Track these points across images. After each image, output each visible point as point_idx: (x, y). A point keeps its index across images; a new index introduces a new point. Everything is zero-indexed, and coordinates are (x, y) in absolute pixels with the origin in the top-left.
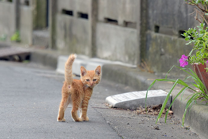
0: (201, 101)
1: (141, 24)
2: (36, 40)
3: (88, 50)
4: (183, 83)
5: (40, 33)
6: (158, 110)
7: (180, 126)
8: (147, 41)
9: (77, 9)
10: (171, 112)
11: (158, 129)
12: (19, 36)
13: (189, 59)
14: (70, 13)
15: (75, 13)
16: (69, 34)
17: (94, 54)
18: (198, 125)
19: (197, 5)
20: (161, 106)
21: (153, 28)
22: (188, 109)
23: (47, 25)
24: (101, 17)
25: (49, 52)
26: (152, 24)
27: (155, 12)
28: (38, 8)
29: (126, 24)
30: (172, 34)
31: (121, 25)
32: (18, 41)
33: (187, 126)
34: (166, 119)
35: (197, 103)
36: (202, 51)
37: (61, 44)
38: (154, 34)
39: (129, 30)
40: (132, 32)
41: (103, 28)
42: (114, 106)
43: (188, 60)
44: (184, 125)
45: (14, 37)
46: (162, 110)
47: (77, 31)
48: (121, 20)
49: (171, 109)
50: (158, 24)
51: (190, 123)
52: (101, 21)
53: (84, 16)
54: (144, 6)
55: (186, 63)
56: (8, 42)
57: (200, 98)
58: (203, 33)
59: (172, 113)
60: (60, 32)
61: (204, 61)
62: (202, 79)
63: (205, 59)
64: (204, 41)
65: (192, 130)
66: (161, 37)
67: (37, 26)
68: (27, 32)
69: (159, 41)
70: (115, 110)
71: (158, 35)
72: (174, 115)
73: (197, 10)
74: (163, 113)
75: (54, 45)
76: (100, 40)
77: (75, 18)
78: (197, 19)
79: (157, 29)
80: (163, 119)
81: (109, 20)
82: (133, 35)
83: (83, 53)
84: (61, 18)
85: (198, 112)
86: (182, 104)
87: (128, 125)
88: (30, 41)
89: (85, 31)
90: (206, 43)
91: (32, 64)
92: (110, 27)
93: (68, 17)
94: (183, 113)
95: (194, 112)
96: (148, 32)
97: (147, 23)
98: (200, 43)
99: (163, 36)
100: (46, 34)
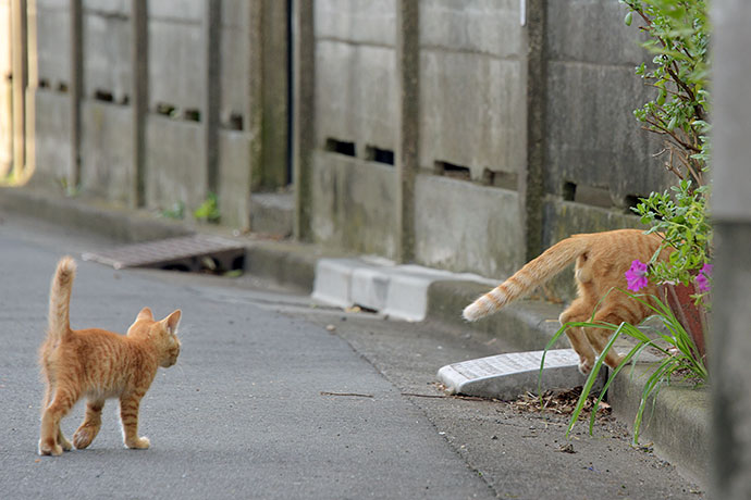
0: (682, 378)
1: (529, 178)
2: (258, 219)
3: (392, 244)
4: (634, 333)
5: (270, 200)
6: (573, 402)
7: (628, 443)
8: (544, 221)
9: (364, 138)
10: (606, 406)
11: (572, 452)
12: (215, 206)
13: (649, 271)
14: (346, 148)
15: (360, 149)
17: (408, 255)
18: (675, 440)
19: (673, 134)
20: (579, 390)
21: (560, 189)
22: (650, 399)
23: (289, 180)
24: (427, 159)
25: (294, 249)
26: (558, 177)
27: (565, 147)
28: (265, 135)
29: (491, 177)
30: (610, 205)
31: (476, 181)
32: (214, 220)
33: (647, 444)
34: (592, 425)
35: (672, 385)
36: (683, 252)
37: (323, 228)
38: (562, 205)
39: (498, 192)
40: (507, 198)
41: (431, 188)
42: (458, 391)
43: (647, 274)
44: (640, 440)
45: (203, 210)
46: (583, 401)
47: (365, 195)
48: (477, 169)
49: (605, 400)
50: (572, 179)
51: (655, 436)
52: (426, 170)
53: (384, 156)
54: (537, 131)
55: (643, 282)
56: (188, 223)
57: (680, 371)
58: (688, 204)
59: (609, 410)
60: (321, 198)
61: (688, 275)
62: (685, 322)
63: (692, 272)
64: (690, 226)
65: (660, 454)
66: (579, 212)
67: (263, 183)
68: (237, 196)
69: (575, 221)
70: (461, 402)
71: (572, 205)
72: (614, 415)
73: (671, 146)
74: (586, 410)
75: (305, 233)
76: (425, 219)
77: (360, 161)
78: (671, 169)
79: (570, 190)
80: (585, 426)
81: (447, 168)
82: (509, 205)
83: (381, 253)
84: (324, 161)
85: (675, 408)
86: (634, 385)
87: (495, 441)
88: (244, 222)
89: (385, 195)
90: (693, 230)
91: (249, 280)
92: (450, 183)
93: (341, 158)
94: (635, 409)
95: (664, 406)
96: (549, 197)
97: (546, 176)
98: (680, 230)
99: (587, 208)
100: (284, 202)
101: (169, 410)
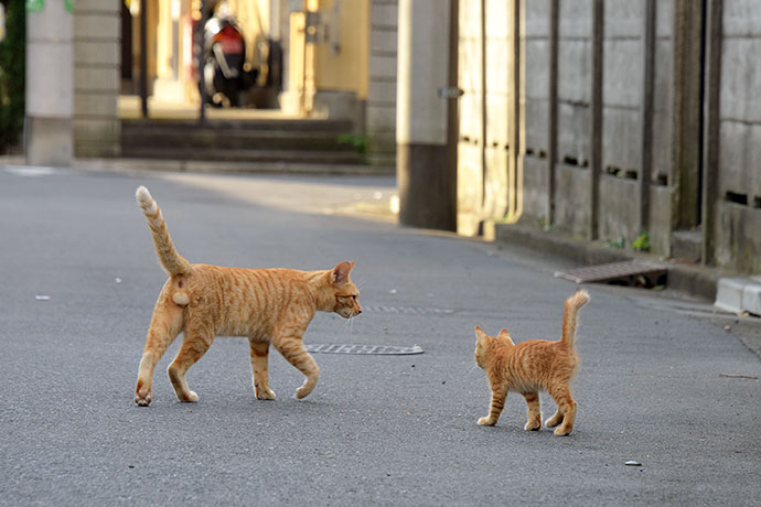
2: (678, 248)
5: (685, 236)
9: (753, 192)
12: (647, 239)
14: (741, 199)
15: (751, 200)
16: (738, 238)
23: (699, 222)
25: (702, 270)
28: (682, 189)
32: (646, 250)
37: (723, 256)
45: (638, 243)
47: (753, 233)
56: (628, 252)
60: (722, 235)
67: (680, 223)
68: (662, 233)
75: (710, 260)
77: (750, 208)
84: (724, 208)
88: (667, 251)
91: (670, 292)
93: (737, 207)
100: (696, 237)
101: (613, 385)
